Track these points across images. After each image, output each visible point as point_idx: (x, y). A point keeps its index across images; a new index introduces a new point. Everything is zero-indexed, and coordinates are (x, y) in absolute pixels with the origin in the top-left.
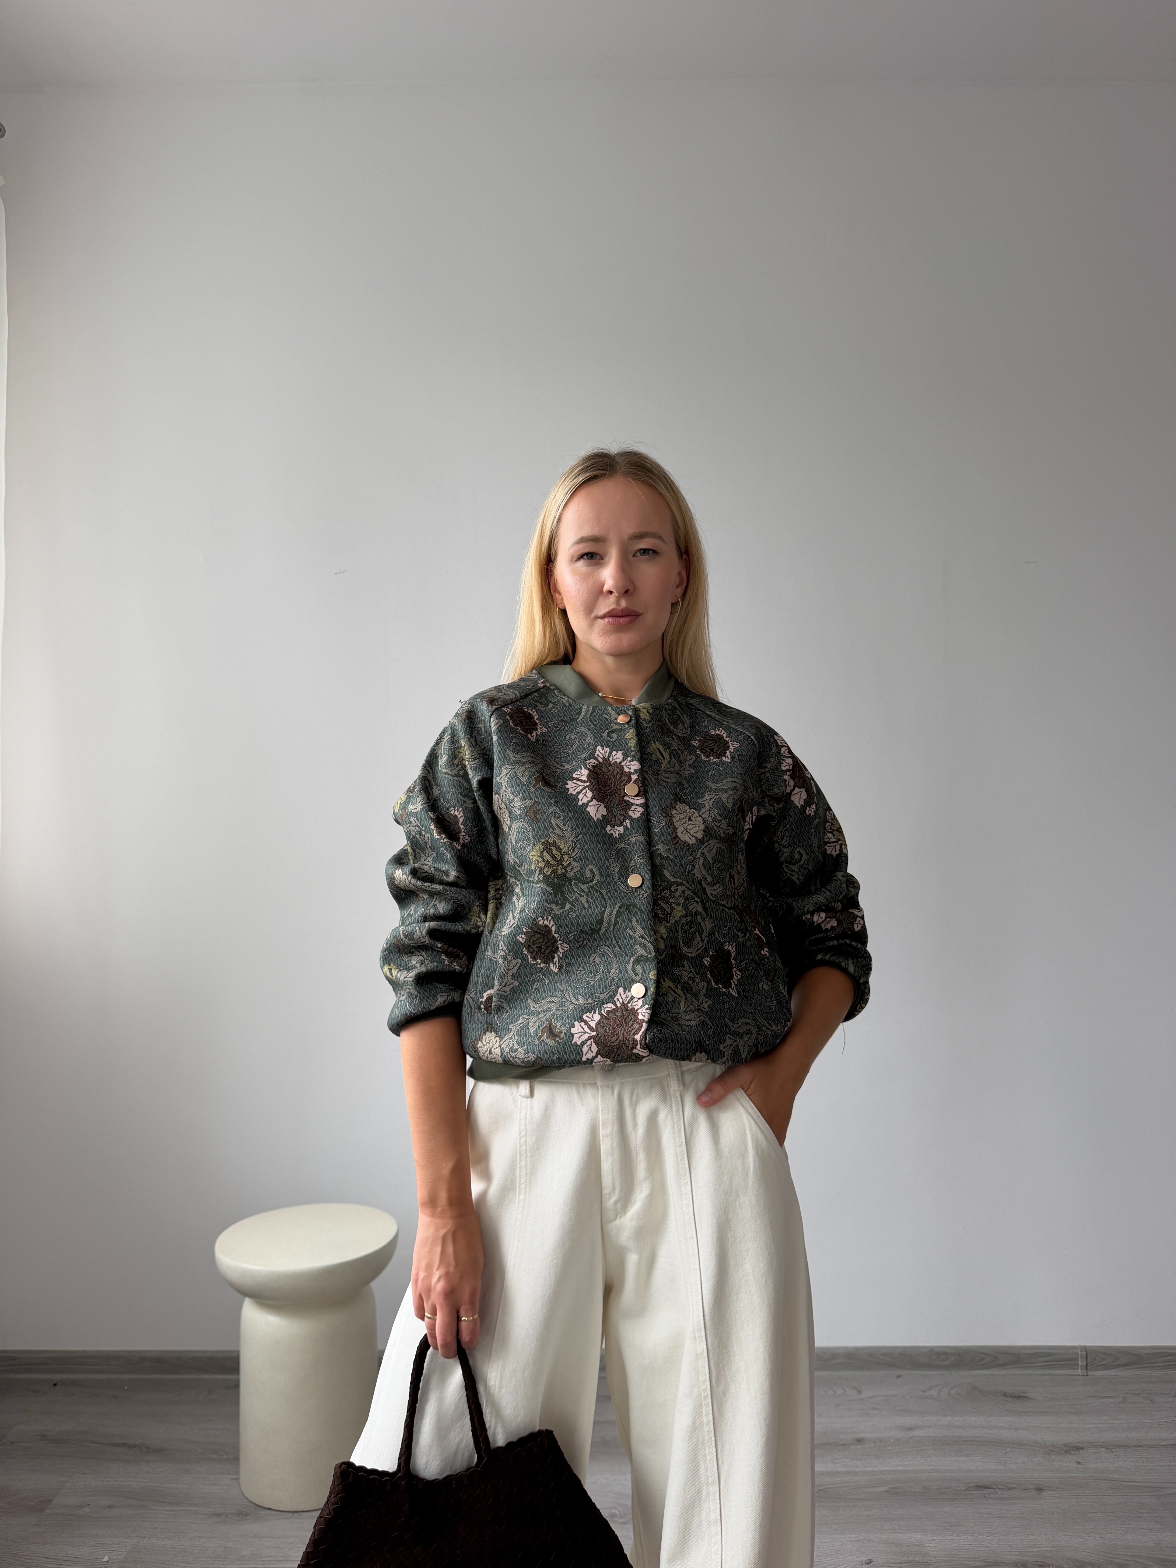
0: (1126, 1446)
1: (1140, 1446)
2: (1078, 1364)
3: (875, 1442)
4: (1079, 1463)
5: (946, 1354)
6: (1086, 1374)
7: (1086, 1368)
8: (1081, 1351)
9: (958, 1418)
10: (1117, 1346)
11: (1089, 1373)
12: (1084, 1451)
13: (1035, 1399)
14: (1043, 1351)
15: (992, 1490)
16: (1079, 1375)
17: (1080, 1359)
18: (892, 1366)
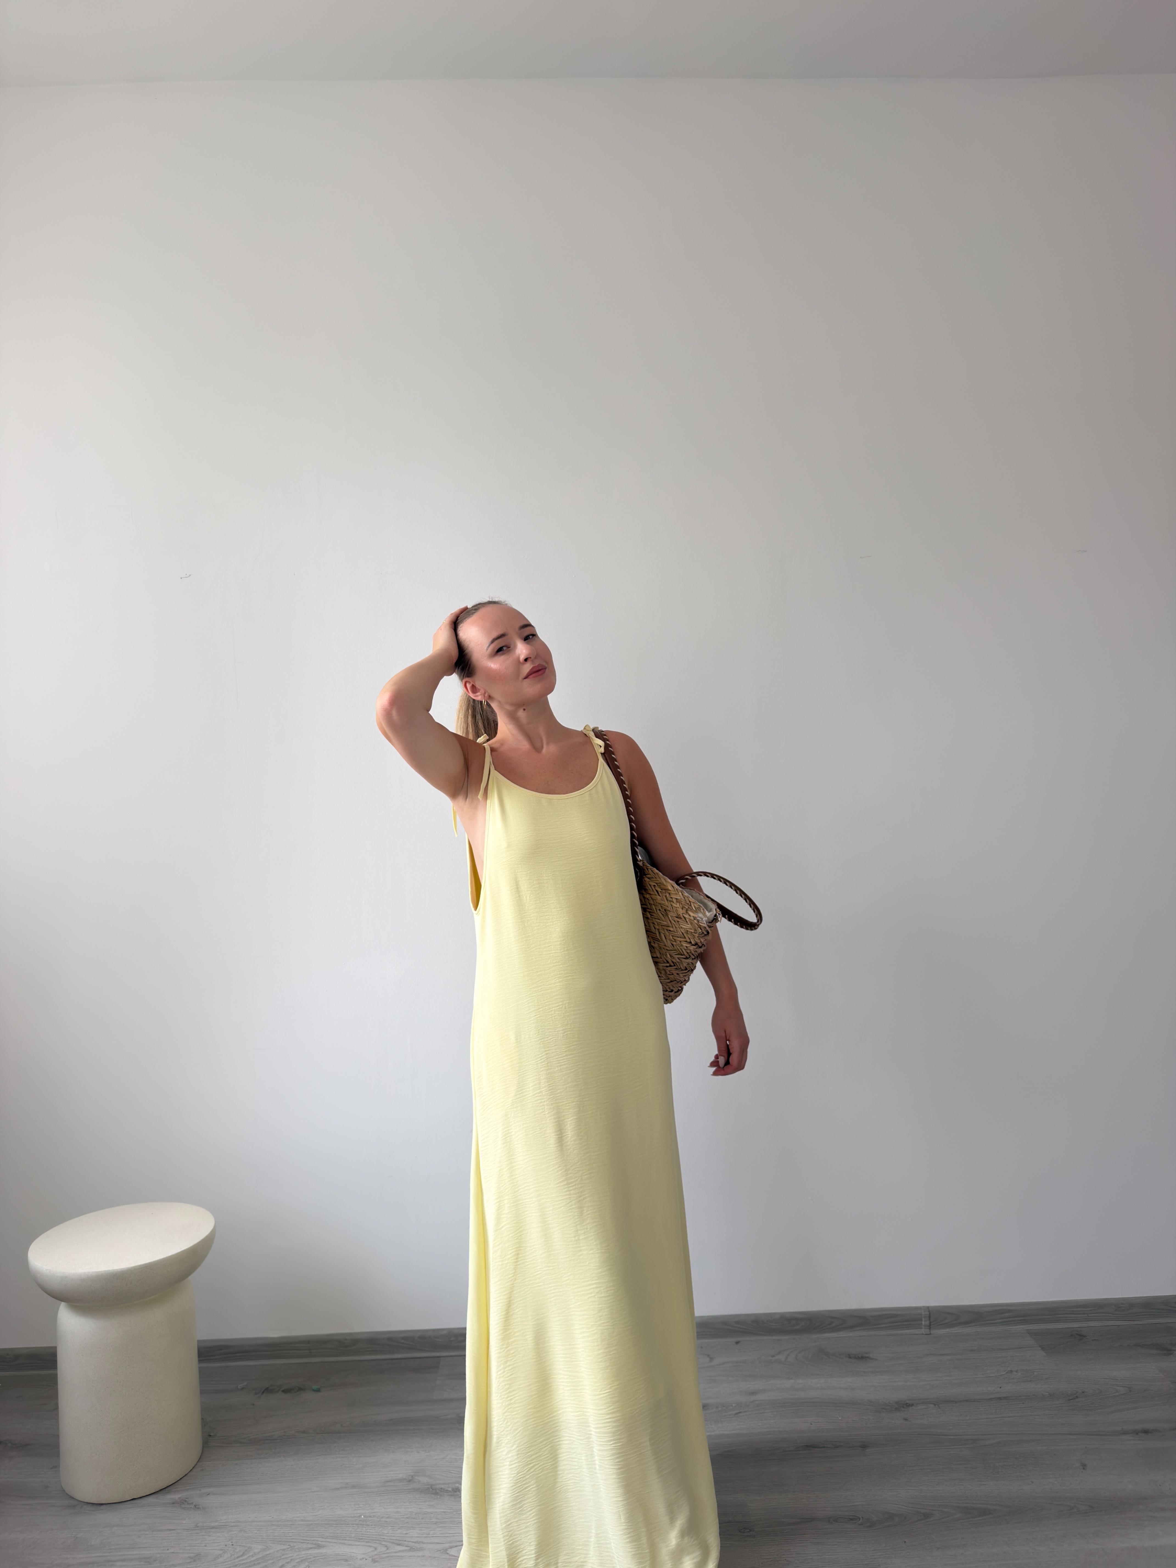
0: (953, 1401)
1: (967, 1401)
2: (922, 1324)
3: (717, 1407)
4: (906, 1420)
5: (797, 1319)
6: (929, 1333)
7: (930, 1327)
8: (924, 1312)
9: (800, 1381)
10: (958, 1306)
11: (932, 1332)
12: (913, 1407)
13: (876, 1359)
14: (889, 1312)
15: (820, 1449)
16: (923, 1334)
17: (923, 1319)
18: (745, 1332)
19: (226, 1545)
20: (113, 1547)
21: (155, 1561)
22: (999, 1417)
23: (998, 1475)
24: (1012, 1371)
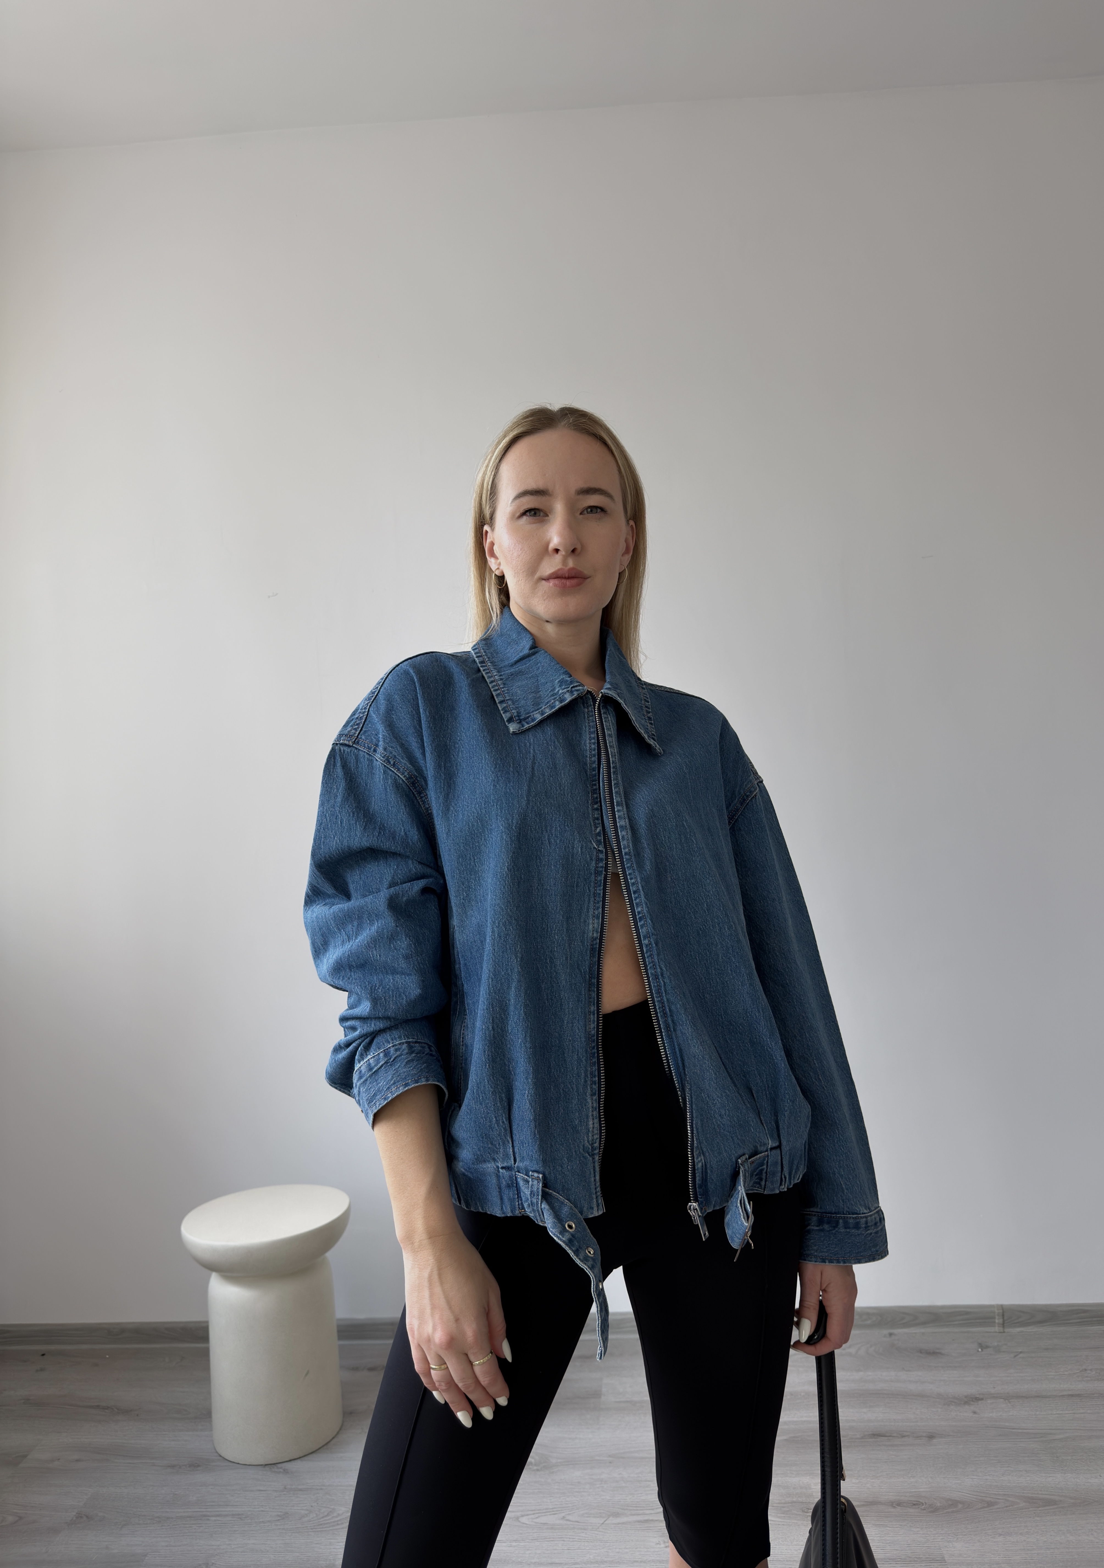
0: (1024, 1397)
1: (1038, 1397)
2: (995, 1322)
4: (975, 1413)
6: (1002, 1331)
7: (1003, 1325)
8: (998, 1310)
10: (1031, 1305)
11: (1005, 1330)
12: (983, 1401)
13: (947, 1355)
14: (962, 1310)
15: (886, 1438)
16: (996, 1332)
17: (997, 1317)
19: (312, 1506)
20: (208, 1504)
21: (245, 1518)
22: (1070, 1413)
23: (1066, 1468)
24: (1086, 1370)
